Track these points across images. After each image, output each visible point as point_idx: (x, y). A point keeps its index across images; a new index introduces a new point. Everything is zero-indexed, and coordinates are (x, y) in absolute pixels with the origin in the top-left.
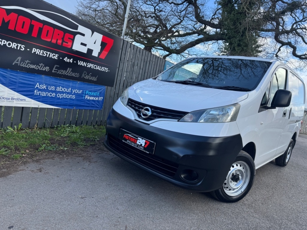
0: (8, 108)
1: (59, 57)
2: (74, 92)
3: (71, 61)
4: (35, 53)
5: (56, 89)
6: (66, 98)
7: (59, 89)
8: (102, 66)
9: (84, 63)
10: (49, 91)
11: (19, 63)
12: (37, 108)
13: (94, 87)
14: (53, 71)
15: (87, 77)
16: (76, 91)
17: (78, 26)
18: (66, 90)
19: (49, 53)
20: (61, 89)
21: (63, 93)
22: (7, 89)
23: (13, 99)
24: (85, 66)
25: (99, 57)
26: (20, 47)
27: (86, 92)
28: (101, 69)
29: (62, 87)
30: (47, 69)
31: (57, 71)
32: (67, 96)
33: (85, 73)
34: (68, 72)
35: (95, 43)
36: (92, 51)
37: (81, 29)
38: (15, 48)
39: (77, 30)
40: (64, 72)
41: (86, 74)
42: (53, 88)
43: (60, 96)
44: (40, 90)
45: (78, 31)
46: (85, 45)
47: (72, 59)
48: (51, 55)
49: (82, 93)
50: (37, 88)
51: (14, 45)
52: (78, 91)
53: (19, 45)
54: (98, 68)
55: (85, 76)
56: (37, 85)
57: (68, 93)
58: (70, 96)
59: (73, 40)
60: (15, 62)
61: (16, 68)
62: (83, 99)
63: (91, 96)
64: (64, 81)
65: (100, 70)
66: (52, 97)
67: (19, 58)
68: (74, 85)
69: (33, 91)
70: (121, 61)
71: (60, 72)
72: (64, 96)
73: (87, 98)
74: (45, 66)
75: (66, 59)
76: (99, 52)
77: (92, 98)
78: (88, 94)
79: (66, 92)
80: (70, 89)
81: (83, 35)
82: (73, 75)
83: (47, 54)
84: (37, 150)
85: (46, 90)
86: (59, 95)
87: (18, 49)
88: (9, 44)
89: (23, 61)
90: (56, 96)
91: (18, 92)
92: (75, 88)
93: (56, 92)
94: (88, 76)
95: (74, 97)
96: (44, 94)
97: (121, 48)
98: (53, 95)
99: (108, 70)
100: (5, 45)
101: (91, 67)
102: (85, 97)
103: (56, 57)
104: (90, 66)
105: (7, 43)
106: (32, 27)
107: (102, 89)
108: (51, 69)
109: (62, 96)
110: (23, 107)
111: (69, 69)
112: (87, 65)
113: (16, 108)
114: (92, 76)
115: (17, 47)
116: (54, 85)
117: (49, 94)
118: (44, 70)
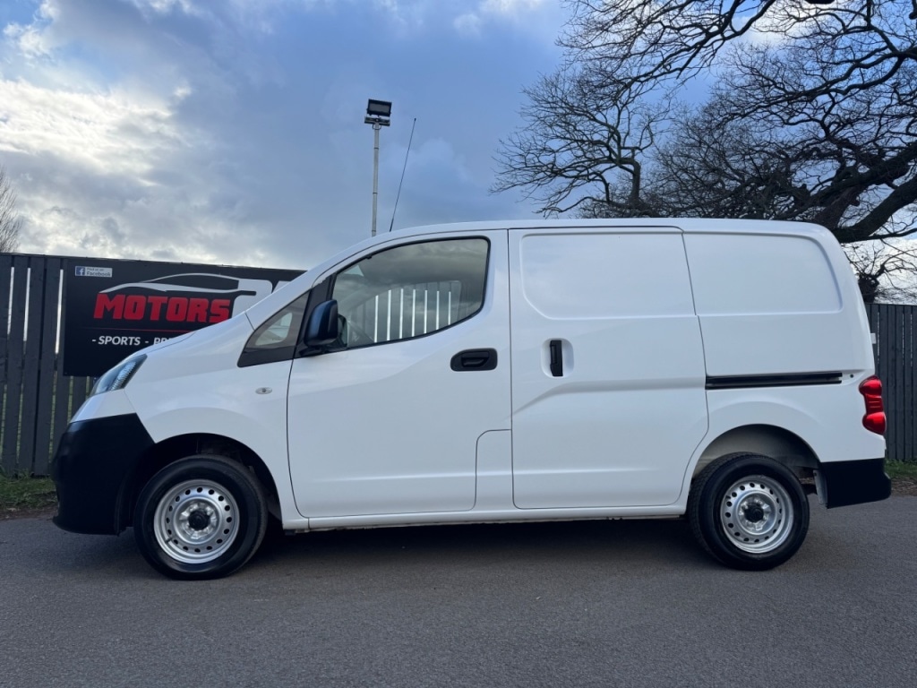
17: (238, 281)
26: (134, 341)
37: (244, 284)
38: (126, 344)
39: (236, 287)
45: (239, 289)
51: (123, 341)
53: (132, 338)
59: (231, 308)
87: (131, 344)
88: (116, 340)
100: (110, 343)
105: (112, 339)
106: (149, 306)
115: (129, 340)
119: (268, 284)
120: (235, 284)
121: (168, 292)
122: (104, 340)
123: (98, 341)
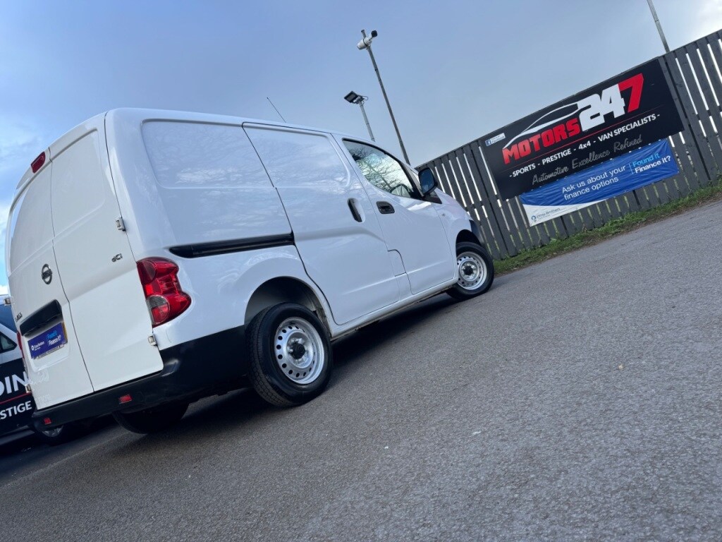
0: (549, 222)
1: (572, 151)
2: (614, 174)
3: (589, 144)
4: (546, 163)
5: (586, 183)
6: (607, 186)
7: (590, 181)
8: (640, 119)
9: (608, 134)
10: (580, 189)
11: (537, 180)
12: (577, 211)
13: (642, 152)
14: (573, 168)
15: (622, 147)
16: (616, 171)
17: (576, 105)
18: (601, 177)
19: (559, 154)
20: (594, 180)
21: (598, 182)
22: (538, 206)
23: (547, 213)
24: (612, 136)
25: (629, 111)
26: (532, 167)
27: (631, 164)
28: (640, 122)
29: (593, 177)
30: (566, 169)
31: (578, 164)
32: (605, 184)
33: (617, 145)
34: (593, 156)
35: (611, 102)
36: (612, 114)
37: (581, 104)
39: (577, 108)
40: (587, 161)
41: (619, 143)
42: (583, 184)
43: (597, 187)
44: (569, 193)
45: (579, 108)
46: (598, 115)
47: (589, 142)
48: (563, 154)
49: (627, 168)
50: (565, 192)
51: (526, 169)
52: (618, 170)
53: (530, 166)
54: (636, 124)
55: (619, 147)
56: (564, 190)
57: (605, 180)
58: (609, 182)
59: (579, 122)
60: (534, 181)
61: (537, 186)
62: (632, 176)
63: (644, 166)
64: (593, 169)
65: (639, 125)
66: (587, 194)
67: (535, 176)
68: (608, 166)
69: (563, 197)
70: (677, 86)
71: (582, 164)
72: (602, 184)
73: (639, 171)
74: (562, 168)
75: (581, 147)
76: (624, 105)
77: (648, 167)
78: (637, 166)
79: (601, 180)
80: (605, 173)
81: (589, 107)
82: (601, 156)
83: (557, 156)
84: (563, 250)
85: (576, 189)
86: (594, 188)
87: (531, 169)
88: (522, 171)
89: (539, 176)
90: (591, 190)
91: (548, 205)
92: (612, 168)
93: (589, 186)
94: (623, 144)
95: (616, 180)
96: (576, 194)
97: (666, 68)
98: (587, 190)
99: (656, 115)
100: (519, 174)
101: (621, 132)
102: (634, 171)
103: (568, 152)
104: (619, 132)
105: (520, 171)
106: (532, 144)
107: (659, 147)
108: (570, 166)
109: (599, 186)
110: (561, 217)
111: (590, 154)
112: (614, 134)
113: (556, 219)
114: (629, 141)
115: (529, 169)
116: (582, 181)
117: (581, 192)
118: (563, 172)
119: (596, 96)
120: (576, 107)
121: (539, 131)
122: (516, 173)
123: (513, 175)
